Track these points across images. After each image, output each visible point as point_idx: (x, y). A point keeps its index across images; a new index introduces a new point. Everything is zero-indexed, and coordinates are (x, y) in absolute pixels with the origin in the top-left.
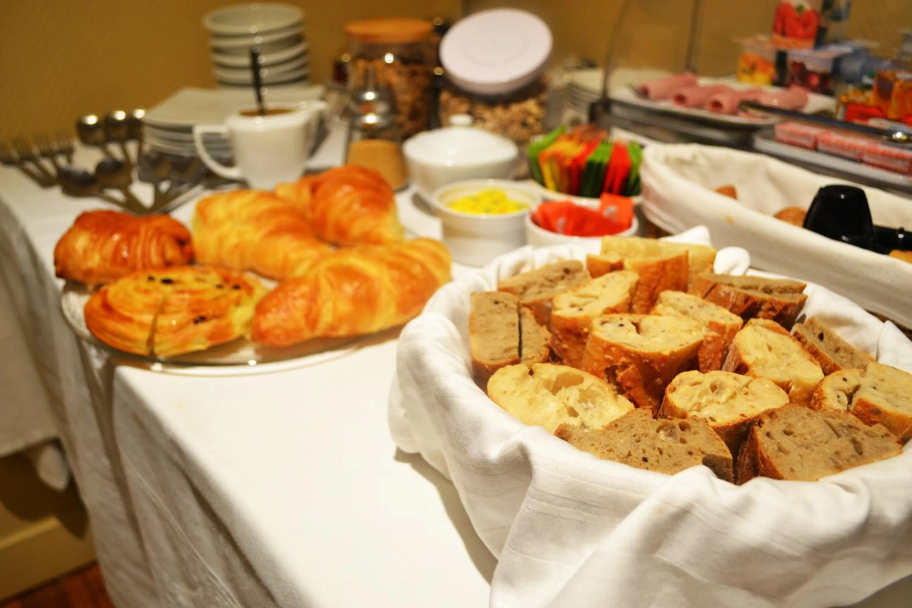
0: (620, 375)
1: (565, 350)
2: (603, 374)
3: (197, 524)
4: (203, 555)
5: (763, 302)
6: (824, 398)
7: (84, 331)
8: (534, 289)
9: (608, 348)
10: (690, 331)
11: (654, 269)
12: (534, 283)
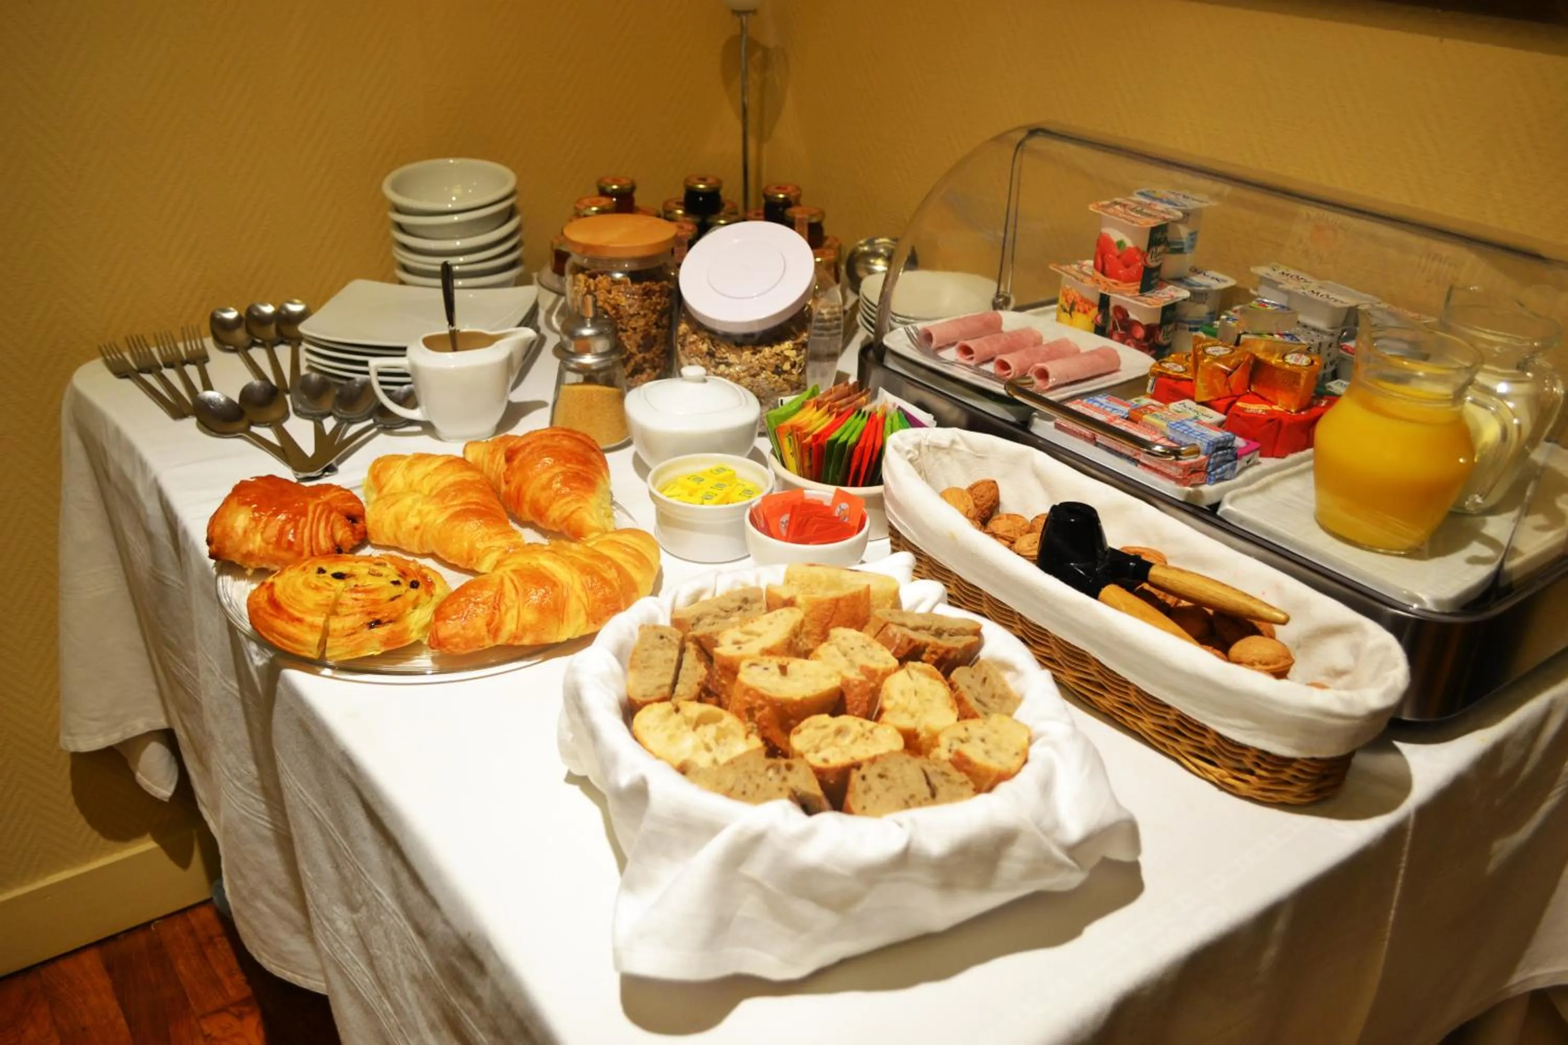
0: (758, 715)
1: (724, 686)
2: (744, 714)
3: (365, 839)
4: (369, 871)
5: (927, 645)
6: (938, 746)
7: (246, 626)
8: (708, 620)
9: (747, 690)
10: (830, 676)
11: (826, 606)
12: (708, 614)
